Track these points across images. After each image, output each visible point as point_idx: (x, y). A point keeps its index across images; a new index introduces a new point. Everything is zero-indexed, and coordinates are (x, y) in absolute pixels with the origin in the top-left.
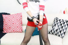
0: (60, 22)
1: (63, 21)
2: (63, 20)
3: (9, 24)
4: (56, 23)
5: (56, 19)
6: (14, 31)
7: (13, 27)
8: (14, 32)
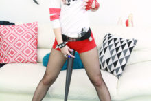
0: (116, 44)
1: (122, 42)
2: (121, 39)
3: (11, 45)
4: (107, 45)
5: (107, 37)
6: (20, 59)
7: (19, 52)
8: (20, 61)
